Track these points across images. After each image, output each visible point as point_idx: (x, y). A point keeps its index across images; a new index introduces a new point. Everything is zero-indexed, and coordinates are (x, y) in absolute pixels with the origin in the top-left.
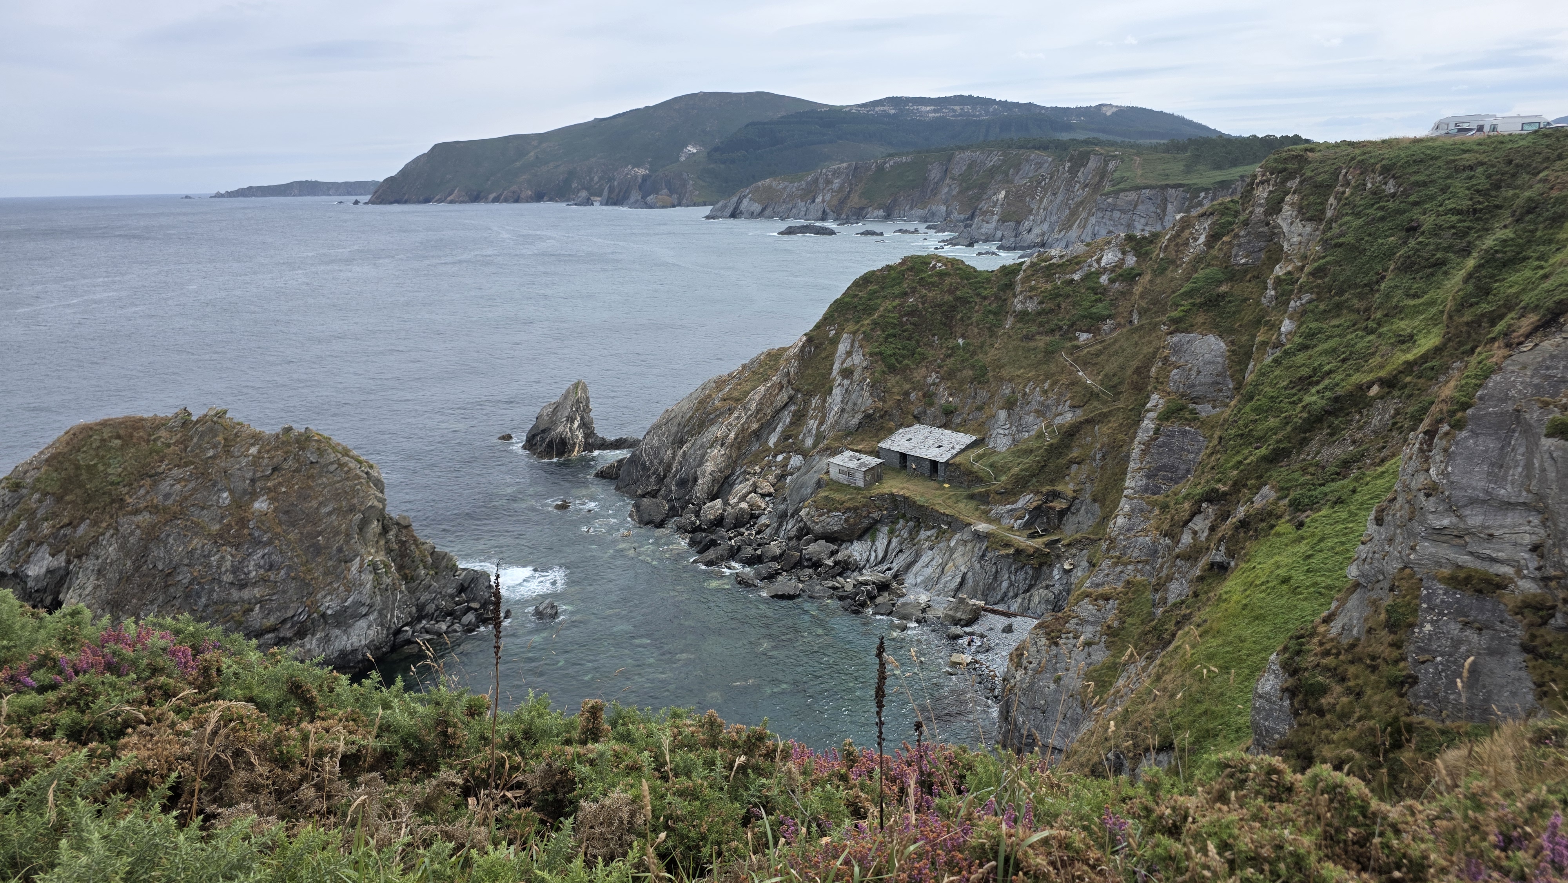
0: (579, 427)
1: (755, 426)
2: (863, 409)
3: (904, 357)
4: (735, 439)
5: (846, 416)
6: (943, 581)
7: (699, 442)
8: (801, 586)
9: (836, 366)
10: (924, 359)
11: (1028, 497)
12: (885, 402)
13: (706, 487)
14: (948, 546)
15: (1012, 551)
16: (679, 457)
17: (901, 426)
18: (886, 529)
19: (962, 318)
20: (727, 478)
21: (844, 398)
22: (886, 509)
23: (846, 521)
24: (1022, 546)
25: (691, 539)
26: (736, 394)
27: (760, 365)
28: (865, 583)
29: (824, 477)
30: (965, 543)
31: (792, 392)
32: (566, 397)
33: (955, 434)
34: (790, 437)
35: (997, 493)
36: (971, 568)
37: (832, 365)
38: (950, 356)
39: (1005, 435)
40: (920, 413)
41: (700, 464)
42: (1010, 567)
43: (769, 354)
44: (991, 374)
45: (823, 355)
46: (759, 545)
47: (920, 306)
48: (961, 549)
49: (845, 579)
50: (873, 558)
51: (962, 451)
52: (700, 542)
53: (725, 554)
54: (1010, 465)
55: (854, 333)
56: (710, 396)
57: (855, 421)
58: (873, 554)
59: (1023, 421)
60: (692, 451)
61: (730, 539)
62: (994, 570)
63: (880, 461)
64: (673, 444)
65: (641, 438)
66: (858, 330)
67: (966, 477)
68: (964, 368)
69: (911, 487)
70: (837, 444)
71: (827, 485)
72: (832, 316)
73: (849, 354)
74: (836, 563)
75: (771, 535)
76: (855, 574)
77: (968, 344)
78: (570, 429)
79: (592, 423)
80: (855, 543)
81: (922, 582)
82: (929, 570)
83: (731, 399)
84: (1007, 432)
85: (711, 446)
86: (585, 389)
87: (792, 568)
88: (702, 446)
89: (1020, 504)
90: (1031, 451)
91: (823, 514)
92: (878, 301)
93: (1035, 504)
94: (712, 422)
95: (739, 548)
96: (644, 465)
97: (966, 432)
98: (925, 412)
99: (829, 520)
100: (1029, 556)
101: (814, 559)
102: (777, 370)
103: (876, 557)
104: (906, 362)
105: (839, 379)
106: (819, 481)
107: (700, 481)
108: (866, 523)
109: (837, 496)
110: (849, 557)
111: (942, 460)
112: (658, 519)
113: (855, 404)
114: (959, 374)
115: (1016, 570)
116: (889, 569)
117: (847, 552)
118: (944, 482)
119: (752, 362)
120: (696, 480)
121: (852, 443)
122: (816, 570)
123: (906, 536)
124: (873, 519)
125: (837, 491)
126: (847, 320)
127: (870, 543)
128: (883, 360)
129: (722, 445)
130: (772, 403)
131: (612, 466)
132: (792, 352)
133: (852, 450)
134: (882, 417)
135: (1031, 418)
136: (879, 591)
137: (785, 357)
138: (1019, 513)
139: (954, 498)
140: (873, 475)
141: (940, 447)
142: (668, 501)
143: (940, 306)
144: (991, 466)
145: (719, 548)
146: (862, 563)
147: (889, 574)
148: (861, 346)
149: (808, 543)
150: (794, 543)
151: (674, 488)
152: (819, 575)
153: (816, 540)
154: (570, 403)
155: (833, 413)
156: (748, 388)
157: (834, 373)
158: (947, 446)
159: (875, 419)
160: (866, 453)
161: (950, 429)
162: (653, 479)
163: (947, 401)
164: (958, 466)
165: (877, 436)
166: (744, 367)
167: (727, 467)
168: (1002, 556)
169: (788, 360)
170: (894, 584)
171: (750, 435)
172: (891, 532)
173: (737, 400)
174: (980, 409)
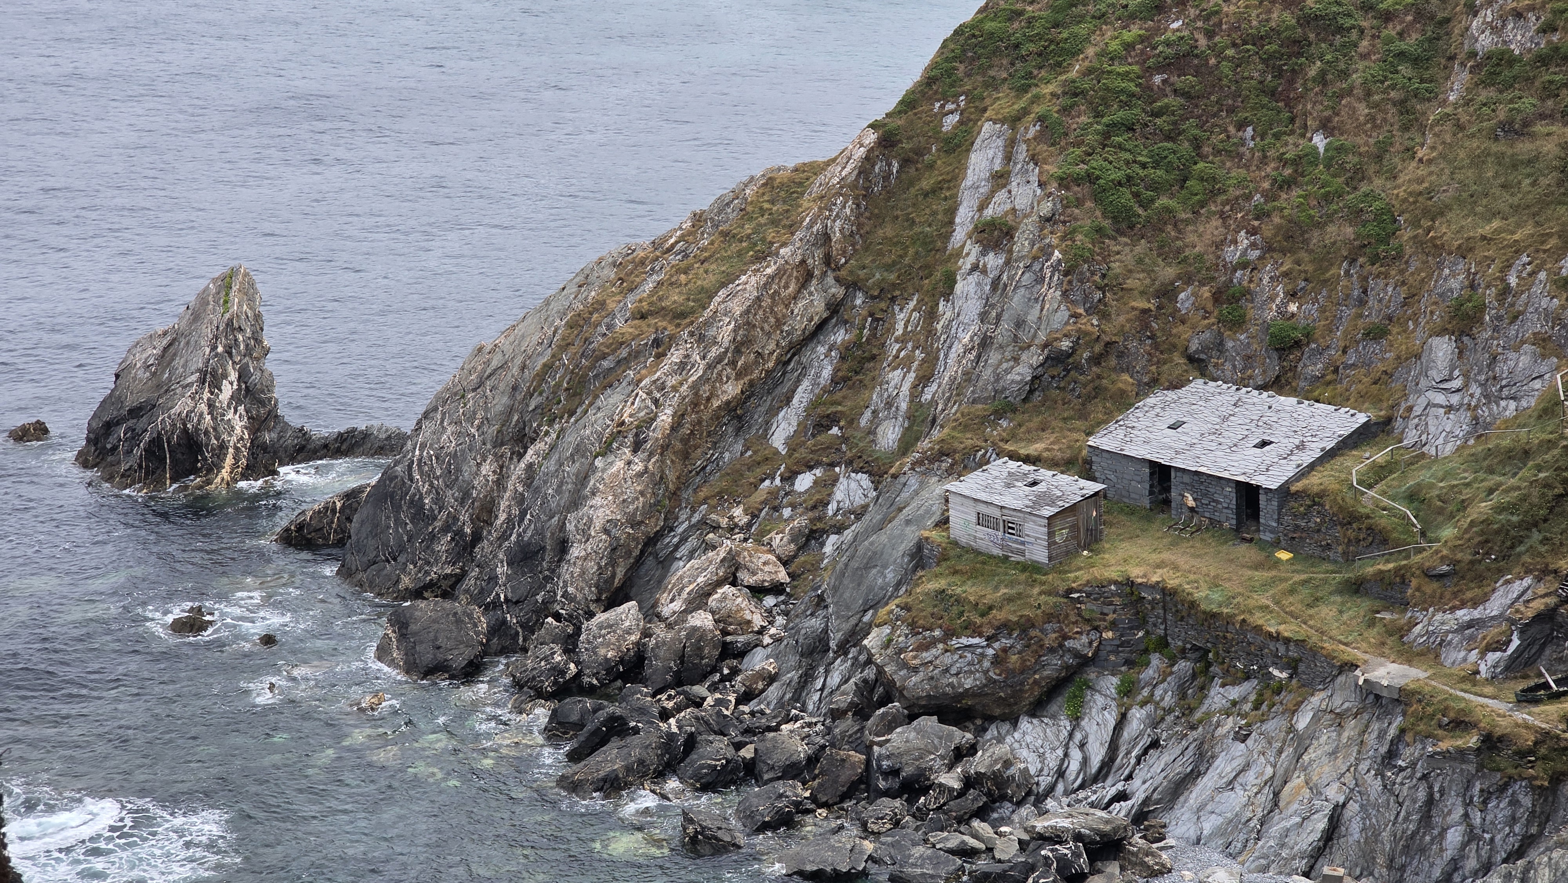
0: (236, 398)
1: (731, 390)
2: (1042, 337)
3: (1156, 187)
4: (675, 427)
5: (994, 357)
6: (1275, 829)
7: (571, 439)
8: (869, 846)
9: (965, 216)
10: (1214, 194)
11: (1517, 587)
12: (1104, 316)
13: (592, 567)
14: (1291, 729)
15: (1472, 740)
16: (514, 484)
17: (1153, 384)
18: (1111, 683)
19: (1323, 73)
20: (652, 541)
21: (988, 305)
22: (1113, 625)
23: (997, 661)
24: (1503, 726)
25: (555, 712)
26: (675, 298)
27: (745, 215)
28: (1054, 838)
29: (935, 535)
30: (1339, 719)
31: (838, 291)
32: (196, 315)
33: (1306, 408)
34: (832, 420)
35: (1430, 575)
36: (1357, 789)
37: (952, 211)
38: (1287, 184)
39: (1450, 408)
40: (1205, 349)
41: (576, 502)
42: (1468, 786)
43: (769, 183)
44: (1406, 234)
45: (926, 184)
46: (748, 731)
47: (1202, 42)
48: (1326, 738)
49: (995, 825)
50: (1074, 766)
51: (1329, 455)
52: (579, 726)
53: (653, 759)
54: (1467, 494)
55: (1015, 120)
56: (600, 305)
57: (1021, 373)
58: (1076, 755)
59: (1502, 369)
60: (551, 465)
61: (665, 715)
62: (1422, 794)
63: (1093, 487)
64: (498, 443)
65: (408, 427)
66: (1025, 112)
67: (1338, 532)
68: (1330, 218)
69: (1183, 561)
70: (969, 440)
71: (944, 558)
72: (949, 72)
73: (1000, 179)
74: (969, 782)
75: (781, 704)
76: (1026, 810)
77: (1340, 149)
78: (211, 405)
79: (270, 388)
80: (1025, 724)
81: (1219, 832)
82: (1236, 799)
83: (661, 312)
84: (1455, 399)
85: (607, 450)
86: (249, 292)
87: (844, 797)
88: (579, 450)
89: (1495, 606)
90: (1526, 454)
91: (933, 643)
92: (1082, 29)
93: (1538, 605)
94: (608, 381)
95: (691, 743)
96: (417, 505)
97: (1336, 401)
98: (1220, 346)
99: (948, 659)
100: (1521, 754)
101: (908, 771)
102: (792, 228)
103: (1085, 761)
104: (1163, 201)
105: (973, 251)
106: (919, 547)
107: (576, 551)
108: (1053, 666)
109: (970, 590)
110: (1007, 764)
111: (1271, 481)
112: (459, 659)
113: (1020, 324)
114: (1315, 236)
115: (1487, 796)
116: (1122, 796)
117: (1001, 750)
118: (1277, 545)
119: (722, 205)
120: (563, 546)
121: (1013, 436)
122: (911, 801)
123: (1168, 700)
124: (1076, 654)
125: (973, 575)
126: (993, 84)
127: (1065, 724)
128: (1098, 197)
129: (637, 447)
130: (779, 323)
131: (328, 509)
132: (835, 176)
133: (1014, 456)
134: (1096, 360)
135: (1524, 361)
136: (1092, 860)
137: (816, 189)
138: (1493, 633)
139: (1305, 592)
140: (1074, 528)
141: (1264, 444)
142: (488, 608)
143: (1258, 40)
144: (1413, 497)
145: (635, 740)
146: (1045, 781)
147: (1121, 810)
148: (1034, 159)
149: (890, 725)
150: (848, 724)
151: (502, 570)
152: (920, 815)
153: (912, 718)
154: (208, 332)
155: (957, 349)
156: (709, 281)
157: (959, 234)
158: (1283, 442)
159: (1078, 367)
160: (1053, 464)
161: (1293, 392)
162: (443, 544)
163: (1282, 313)
164: (1316, 499)
165: (1083, 415)
166: (698, 219)
167: (652, 508)
168: (1445, 755)
169: (825, 200)
170: (1137, 839)
171: (716, 416)
172: (1127, 691)
173: (679, 315)
174: (1376, 334)
